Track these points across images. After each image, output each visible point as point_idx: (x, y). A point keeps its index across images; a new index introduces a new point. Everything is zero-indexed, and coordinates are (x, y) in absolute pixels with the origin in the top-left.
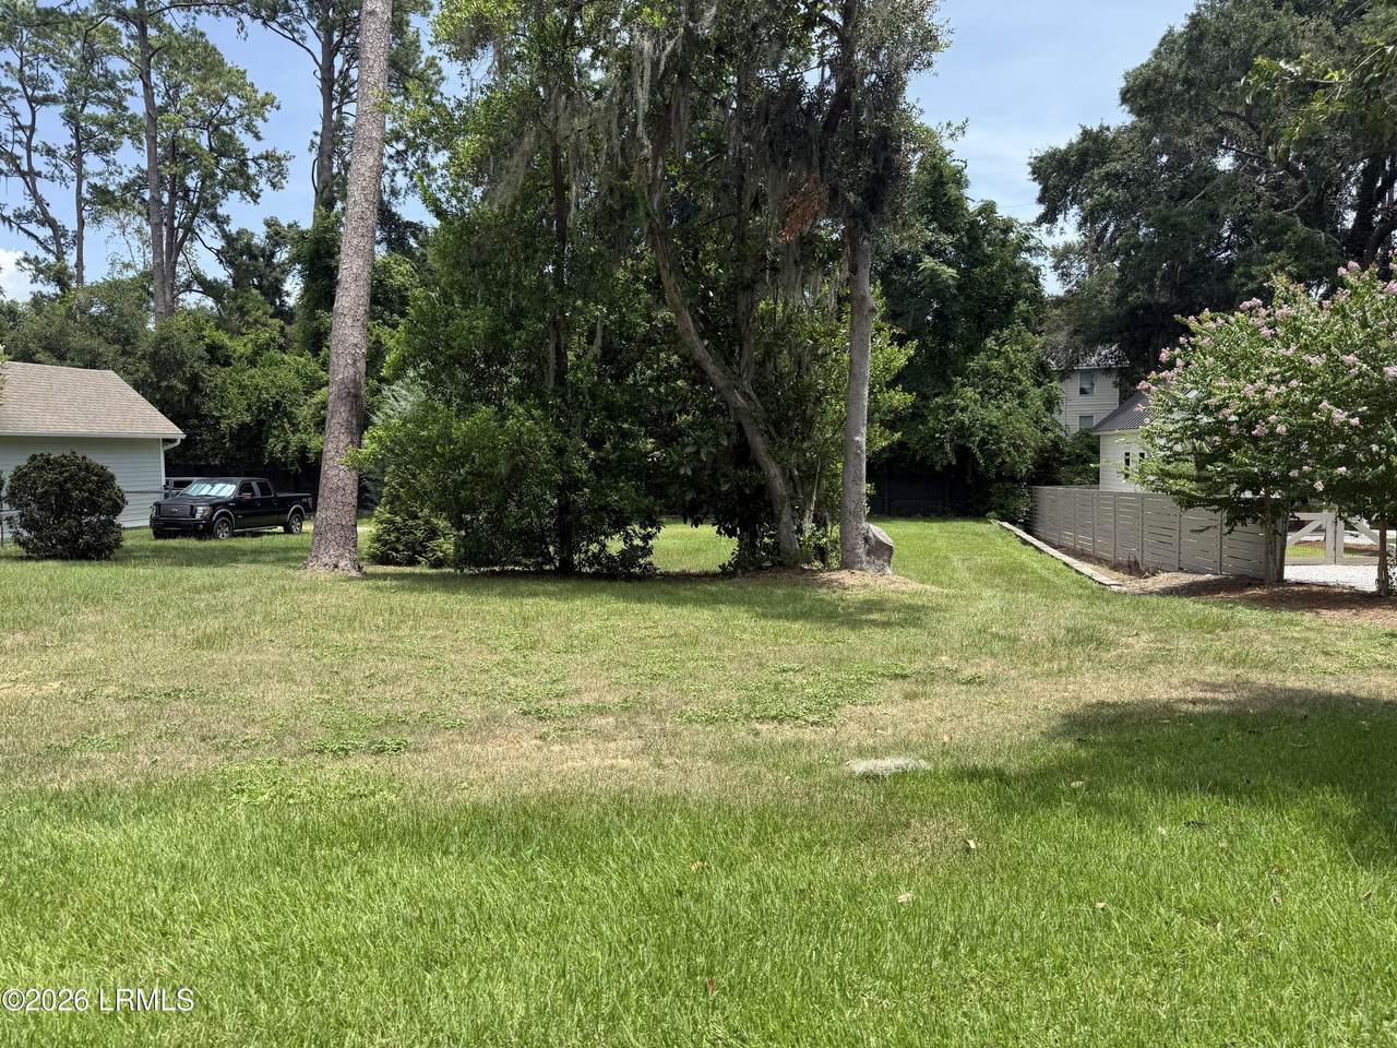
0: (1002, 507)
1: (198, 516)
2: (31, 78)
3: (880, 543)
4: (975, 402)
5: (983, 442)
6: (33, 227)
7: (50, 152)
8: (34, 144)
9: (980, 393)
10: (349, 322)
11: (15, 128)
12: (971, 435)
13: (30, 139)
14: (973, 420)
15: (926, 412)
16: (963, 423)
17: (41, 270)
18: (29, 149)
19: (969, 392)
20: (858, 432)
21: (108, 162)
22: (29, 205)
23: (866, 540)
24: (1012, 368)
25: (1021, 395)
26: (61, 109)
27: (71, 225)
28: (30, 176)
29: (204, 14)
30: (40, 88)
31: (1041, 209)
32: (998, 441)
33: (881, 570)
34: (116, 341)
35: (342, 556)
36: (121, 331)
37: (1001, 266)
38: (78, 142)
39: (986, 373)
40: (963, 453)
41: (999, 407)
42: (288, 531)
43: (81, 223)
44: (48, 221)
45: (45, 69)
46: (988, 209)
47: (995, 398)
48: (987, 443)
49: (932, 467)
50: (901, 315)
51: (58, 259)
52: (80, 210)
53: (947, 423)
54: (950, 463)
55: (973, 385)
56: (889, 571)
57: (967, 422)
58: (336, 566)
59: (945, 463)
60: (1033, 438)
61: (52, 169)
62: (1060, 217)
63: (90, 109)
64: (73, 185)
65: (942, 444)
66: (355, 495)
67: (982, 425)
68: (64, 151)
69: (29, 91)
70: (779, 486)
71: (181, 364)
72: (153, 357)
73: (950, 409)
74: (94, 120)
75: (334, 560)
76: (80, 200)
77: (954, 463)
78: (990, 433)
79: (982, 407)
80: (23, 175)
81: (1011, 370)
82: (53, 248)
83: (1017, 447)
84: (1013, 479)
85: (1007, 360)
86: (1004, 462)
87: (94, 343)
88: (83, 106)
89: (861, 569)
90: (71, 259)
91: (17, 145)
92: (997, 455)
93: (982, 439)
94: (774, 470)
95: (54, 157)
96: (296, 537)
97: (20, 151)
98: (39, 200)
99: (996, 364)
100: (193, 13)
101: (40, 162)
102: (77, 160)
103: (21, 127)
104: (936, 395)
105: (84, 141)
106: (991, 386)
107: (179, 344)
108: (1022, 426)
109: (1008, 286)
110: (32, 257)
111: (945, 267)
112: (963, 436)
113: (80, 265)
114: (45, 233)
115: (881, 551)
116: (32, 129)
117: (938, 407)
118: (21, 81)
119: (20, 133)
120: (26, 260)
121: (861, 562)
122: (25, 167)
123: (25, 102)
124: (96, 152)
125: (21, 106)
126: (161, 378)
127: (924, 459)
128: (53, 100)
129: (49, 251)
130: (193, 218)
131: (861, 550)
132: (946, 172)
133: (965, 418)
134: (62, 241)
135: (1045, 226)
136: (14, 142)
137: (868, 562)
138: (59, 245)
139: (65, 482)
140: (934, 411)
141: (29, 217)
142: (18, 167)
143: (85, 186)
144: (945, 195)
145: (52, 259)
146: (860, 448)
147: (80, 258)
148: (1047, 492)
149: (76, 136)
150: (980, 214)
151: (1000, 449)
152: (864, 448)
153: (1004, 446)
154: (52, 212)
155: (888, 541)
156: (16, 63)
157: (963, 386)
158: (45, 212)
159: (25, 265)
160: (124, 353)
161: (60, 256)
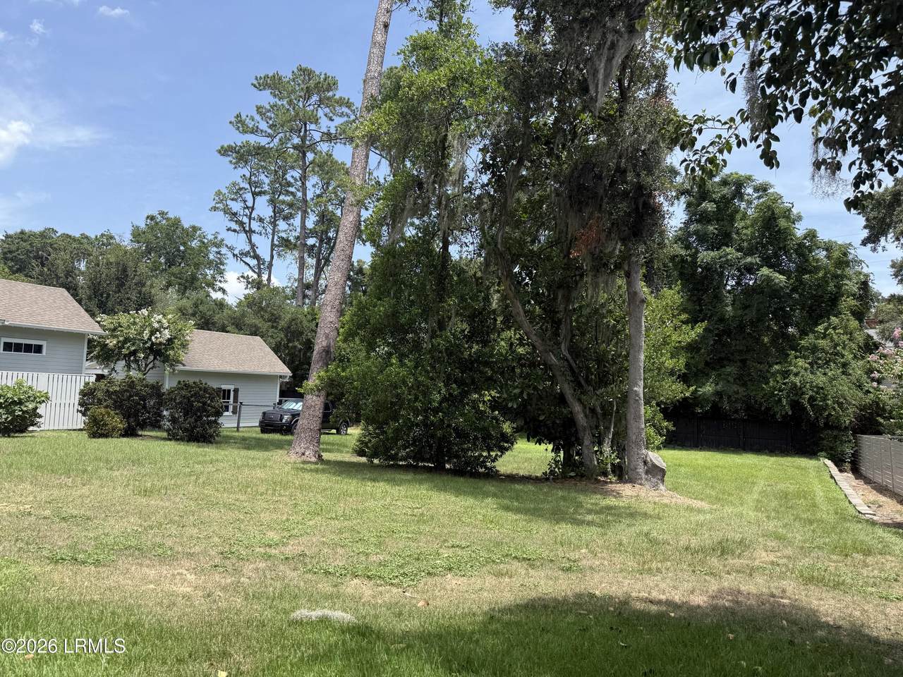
0: (831, 449)
1: (284, 421)
2: (255, 182)
3: (655, 466)
4: (806, 369)
5: (812, 399)
6: (248, 260)
7: (261, 220)
8: (253, 216)
9: (809, 363)
10: (329, 309)
11: (244, 208)
12: (803, 393)
13: (251, 213)
14: (804, 383)
15: (769, 375)
16: (795, 384)
17: (249, 282)
18: (250, 218)
19: (801, 362)
20: (636, 384)
21: (289, 225)
22: (248, 248)
23: (645, 463)
24: (836, 345)
25: (844, 365)
26: (268, 197)
27: (268, 259)
28: (249, 232)
29: (338, 144)
30: (259, 187)
31: (865, 233)
32: (825, 399)
33: (655, 487)
34: (270, 321)
35: (308, 448)
36: (273, 315)
37: (826, 274)
38: (275, 215)
39: (814, 349)
40: (796, 405)
41: (825, 374)
42: (338, 432)
43: (272, 257)
44: (256, 257)
45: (262, 177)
46: (812, 235)
47: (821, 367)
48: (816, 400)
49: (774, 415)
50: (749, 306)
51: (259, 276)
52: (272, 250)
53: (785, 384)
54: (787, 413)
55: (805, 357)
56: (662, 487)
57: (799, 384)
58: (303, 454)
59: (783, 413)
60: (855, 398)
61: (261, 229)
62: (883, 239)
63: (282, 197)
64: (271, 237)
65: (780, 400)
66: (321, 411)
67: (811, 386)
68: (268, 219)
69: (253, 189)
70: (581, 419)
71: (302, 333)
72: (287, 330)
73: (786, 374)
74: (283, 202)
75: (303, 450)
76: (273, 245)
77: (790, 413)
78: (817, 393)
79: (812, 373)
80: (246, 232)
81: (835, 348)
82: (257, 271)
83: (840, 405)
84: (838, 427)
85: (832, 340)
86: (830, 414)
87: (258, 322)
88: (279, 196)
89: (641, 484)
90: (265, 277)
91: (245, 217)
92: (825, 410)
93: (811, 397)
94: (577, 408)
95: (263, 223)
96: (344, 437)
97: (246, 220)
98: (253, 246)
99: (822, 343)
100: (333, 144)
101: (255, 226)
102: (274, 224)
103: (247, 208)
104: (777, 364)
105: (277, 214)
106: (819, 359)
107: (301, 322)
108: (844, 387)
109: (831, 287)
110: (246, 275)
111: (777, 275)
112: (796, 394)
113: (269, 279)
114: (253, 262)
115: (657, 472)
116: (253, 208)
117: (778, 371)
118: (249, 183)
119: (247, 211)
120: (242, 277)
121: (641, 479)
122: (247, 229)
123: (250, 194)
124: (284, 220)
125: (249, 197)
126: (289, 341)
127: (768, 409)
128: (264, 193)
129: (255, 272)
130: (330, 254)
131: (641, 469)
132: (777, 211)
133: (797, 380)
134: (262, 267)
135: (870, 246)
136: (244, 215)
137: (646, 479)
138: (259, 268)
139: (192, 396)
140: (773, 375)
141: (247, 254)
142: (244, 228)
143: (276, 237)
144: (777, 226)
145: (255, 276)
146: (638, 395)
147: (269, 276)
148: (868, 440)
149: (274, 211)
150: (805, 238)
151: (827, 405)
152: (642, 396)
153: (829, 402)
154: (258, 251)
155: (663, 465)
156: (248, 175)
157: (796, 357)
158: (254, 251)
159: (242, 279)
160: (273, 327)
161: (259, 275)
